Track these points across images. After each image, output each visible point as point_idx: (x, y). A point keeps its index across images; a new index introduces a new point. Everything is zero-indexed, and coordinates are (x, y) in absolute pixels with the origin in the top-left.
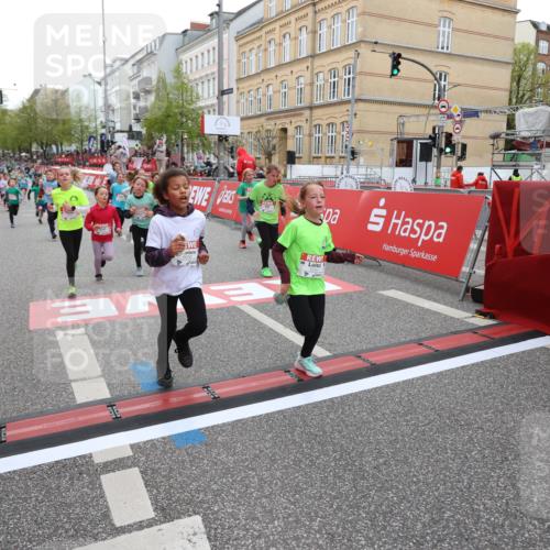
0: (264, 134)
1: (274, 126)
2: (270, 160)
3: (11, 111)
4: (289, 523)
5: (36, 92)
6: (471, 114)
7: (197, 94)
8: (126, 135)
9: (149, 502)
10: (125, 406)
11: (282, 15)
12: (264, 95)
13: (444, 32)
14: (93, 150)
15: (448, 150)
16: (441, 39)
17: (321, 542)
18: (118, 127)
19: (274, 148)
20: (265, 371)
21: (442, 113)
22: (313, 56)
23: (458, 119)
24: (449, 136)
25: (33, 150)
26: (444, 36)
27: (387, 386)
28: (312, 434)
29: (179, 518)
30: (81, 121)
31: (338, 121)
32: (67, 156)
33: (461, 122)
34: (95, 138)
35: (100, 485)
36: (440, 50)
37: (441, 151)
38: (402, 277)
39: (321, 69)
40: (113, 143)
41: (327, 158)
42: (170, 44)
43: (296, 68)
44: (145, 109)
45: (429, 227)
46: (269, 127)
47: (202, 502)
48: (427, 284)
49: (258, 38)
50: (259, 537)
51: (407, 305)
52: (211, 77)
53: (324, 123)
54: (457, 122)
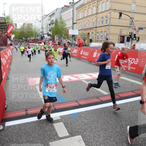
0: (83, 34)
1: (86, 32)
2: (85, 41)
3: (18, 29)
4: (105, 138)
5: (24, 24)
6: (141, 29)
7: (66, 24)
8: (47, 35)
9: (67, 131)
10: (57, 106)
11: (88, 3)
12: (83, 24)
13: (133, 6)
14: (38, 39)
15: (134, 39)
16: (132, 8)
17: (114, 144)
18: (45, 33)
19: (86, 38)
20: (92, 98)
21: (133, 29)
22: (97, 13)
23: (137, 30)
24: (135, 35)
25: (23, 39)
26: (133, 7)
27: (125, 103)
28: (107, 115)
29: (75, 136)
30: (35, 31)
31: (103, 31)
32: (32, 40)
33: (138, 31)
34: (39, 36)
35: (54, 126)
36: (132, 11)
37: (133, 39)
38: (125, 73)
39: (99, 17)
40: (44, 37)
41: (100, 41)
42: (59, 11)
43: (92, 17)
44: (52, 28)
45: (133, 60)
46: (85, 33)
47: (81, 132)
48: (132, 75)
49: (82, 9)
50: (97, 142)
51: (127, 81)
52: (69, 20)
53: (99, 31)
54: (137, 31)
